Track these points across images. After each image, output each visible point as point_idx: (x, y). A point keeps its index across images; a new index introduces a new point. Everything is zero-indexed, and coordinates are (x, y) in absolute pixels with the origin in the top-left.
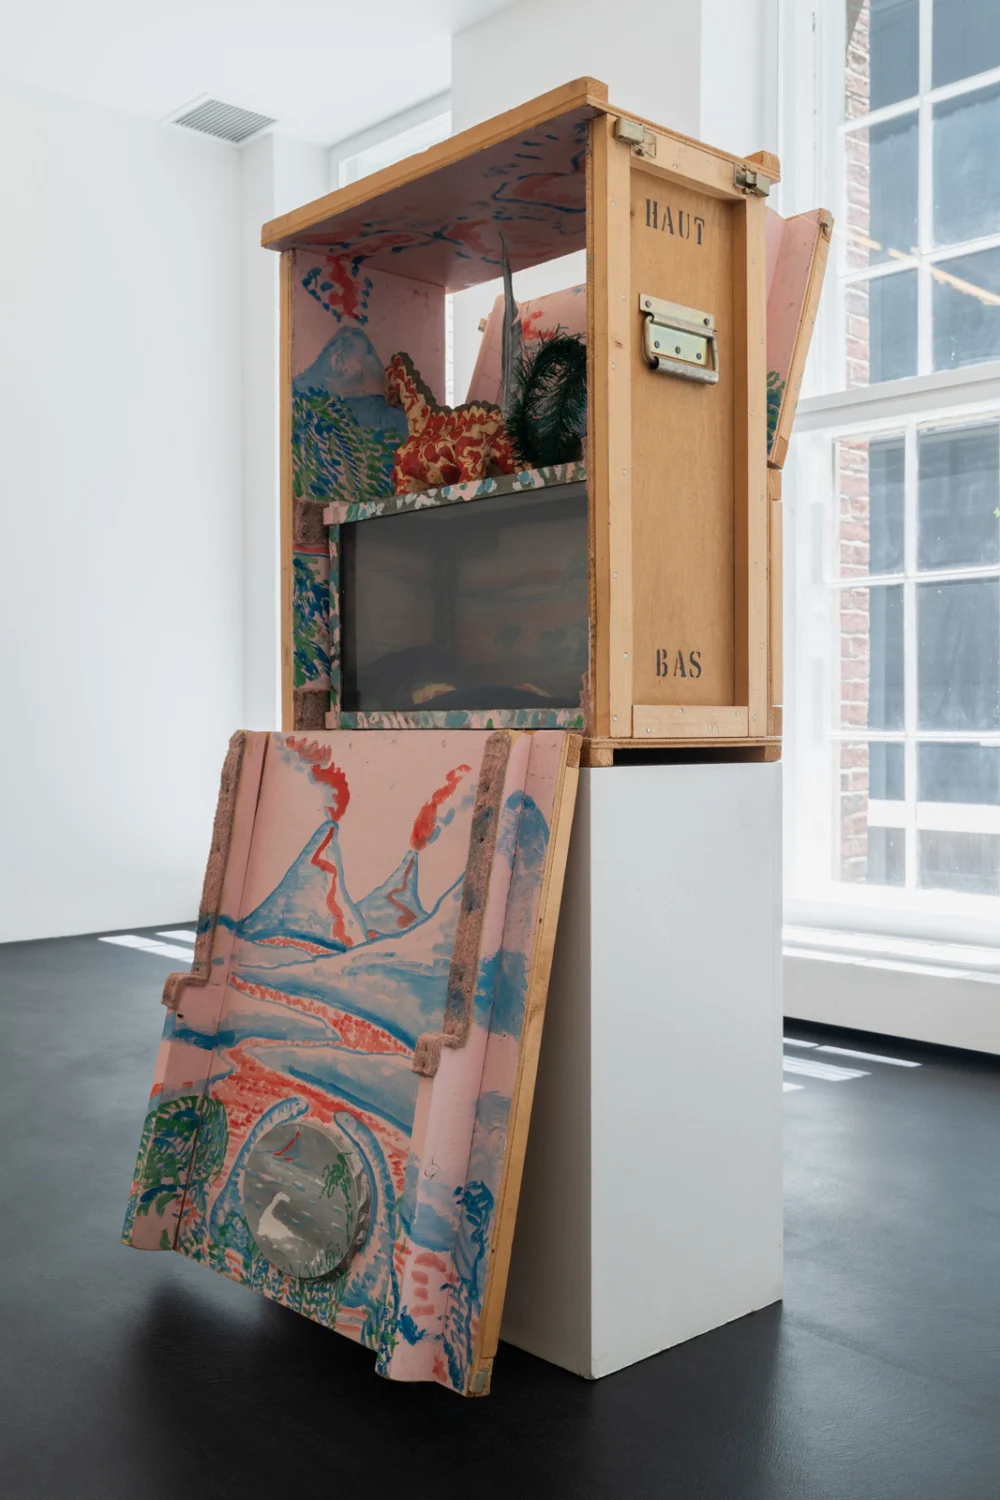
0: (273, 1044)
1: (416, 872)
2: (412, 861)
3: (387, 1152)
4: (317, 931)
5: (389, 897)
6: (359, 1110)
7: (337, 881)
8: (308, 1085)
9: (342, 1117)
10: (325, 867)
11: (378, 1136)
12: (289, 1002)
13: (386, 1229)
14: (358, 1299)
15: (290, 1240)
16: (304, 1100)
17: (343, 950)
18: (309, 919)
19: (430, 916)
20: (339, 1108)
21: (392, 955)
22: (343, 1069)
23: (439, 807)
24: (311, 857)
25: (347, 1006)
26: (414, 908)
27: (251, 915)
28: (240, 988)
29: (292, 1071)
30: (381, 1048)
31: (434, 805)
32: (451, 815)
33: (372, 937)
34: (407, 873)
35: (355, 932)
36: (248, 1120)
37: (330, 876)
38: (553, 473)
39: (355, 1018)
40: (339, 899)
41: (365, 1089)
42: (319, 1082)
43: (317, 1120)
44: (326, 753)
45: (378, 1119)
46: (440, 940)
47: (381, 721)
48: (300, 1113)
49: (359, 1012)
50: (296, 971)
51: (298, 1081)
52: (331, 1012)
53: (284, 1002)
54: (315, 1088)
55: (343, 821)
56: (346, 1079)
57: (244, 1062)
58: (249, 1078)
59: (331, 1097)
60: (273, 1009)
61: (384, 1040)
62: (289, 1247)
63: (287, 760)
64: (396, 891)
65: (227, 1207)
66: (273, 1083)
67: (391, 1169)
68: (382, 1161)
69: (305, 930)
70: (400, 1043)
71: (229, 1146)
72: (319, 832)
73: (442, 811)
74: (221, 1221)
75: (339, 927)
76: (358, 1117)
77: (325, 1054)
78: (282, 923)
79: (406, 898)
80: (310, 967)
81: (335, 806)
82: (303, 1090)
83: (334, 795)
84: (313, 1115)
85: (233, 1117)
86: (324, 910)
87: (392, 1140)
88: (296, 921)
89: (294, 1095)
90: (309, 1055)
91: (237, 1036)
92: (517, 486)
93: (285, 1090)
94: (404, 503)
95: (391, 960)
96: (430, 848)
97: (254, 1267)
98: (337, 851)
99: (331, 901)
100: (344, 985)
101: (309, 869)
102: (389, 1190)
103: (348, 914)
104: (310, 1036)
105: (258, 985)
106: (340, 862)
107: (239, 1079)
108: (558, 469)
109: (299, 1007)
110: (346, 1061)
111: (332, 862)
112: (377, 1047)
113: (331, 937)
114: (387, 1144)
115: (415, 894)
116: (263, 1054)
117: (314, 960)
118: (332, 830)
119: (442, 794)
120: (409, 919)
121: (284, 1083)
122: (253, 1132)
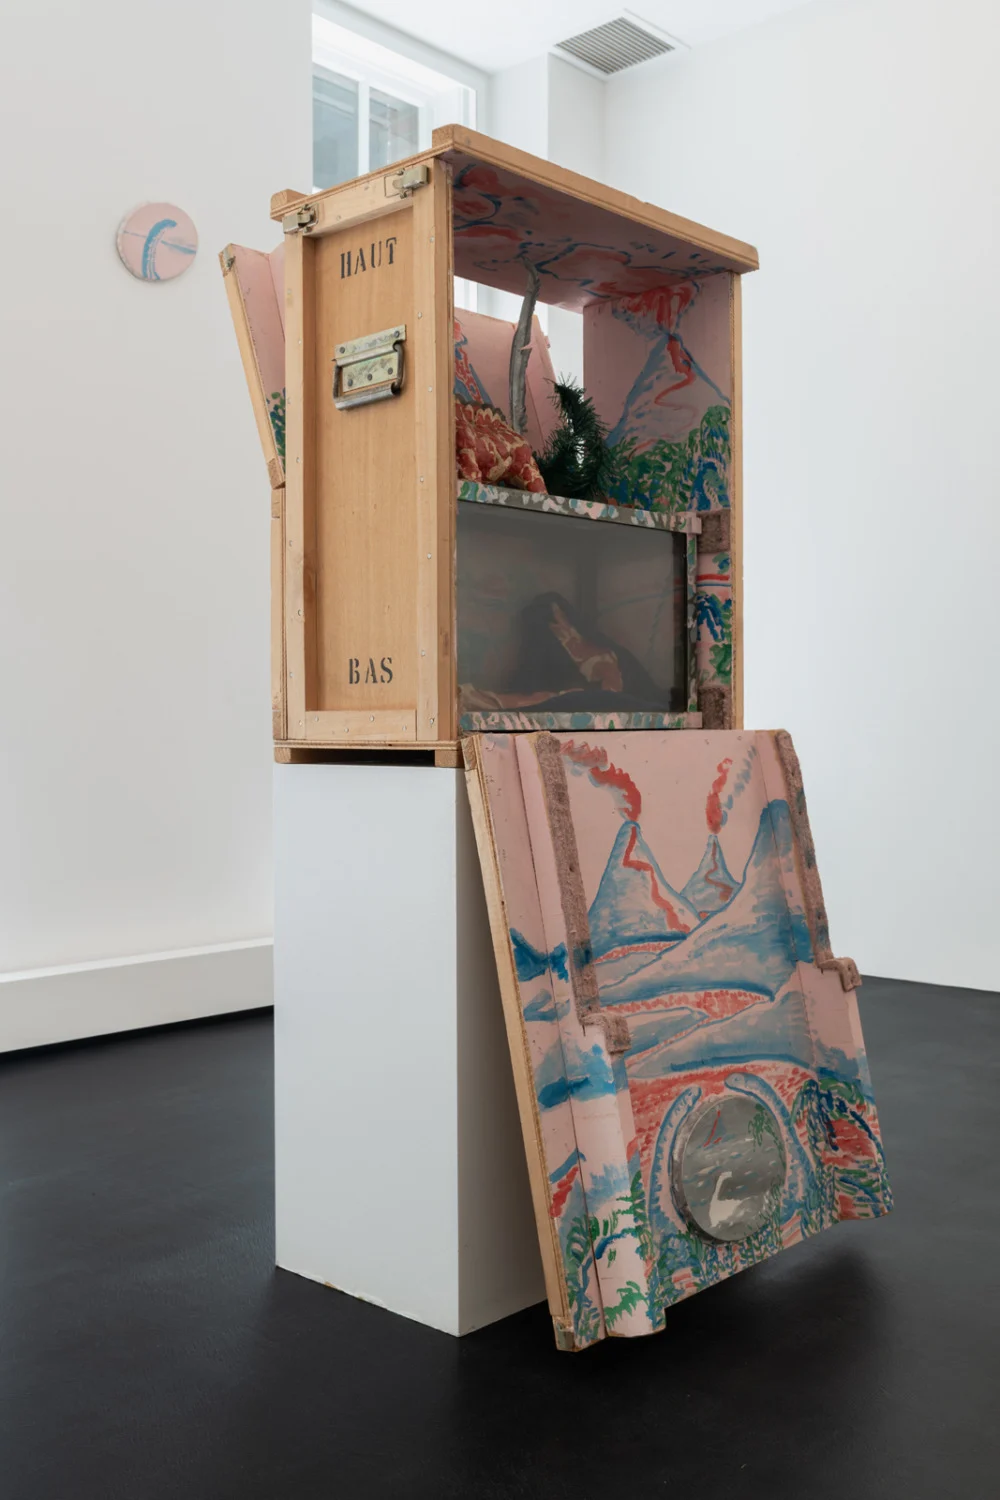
0: (645, 1055)
1: (721, 853)
2: (714, 844)
3: (772, 1083)
4: (653, 929)
5: (706, 879)
6: (741, 1065)
7: (655, 875)
8: (694, 1072)
9: (731, 1080)
10: (640, 867)
11: (763, 1076)
12: (648, 1007)
13: (791, 1141)
14: (792, 1209)
15: (740, 1207)
16: (694, 1086)
17: (681, 937)
18: (641, 920)
19: (743, 883)
20: (726, 1074)
21: (725, 926)
22: (720, 1040)
23: (720, 794)
24: (621, 861)
25: (704, 985)
26: (728, 881)
29: (675, 1068)
30: (742, 1006)
31: (716, 795)
32: (730, 799)
33: (704, 917)
34: (714, 854)
35: (688, 919)
36: (648, 1141)
37: (648, 874)
39: (713, 992)
40: (663, 892)
41: (741, 1046)
42: (703, 1063)
43: (713, 1097)
44: (601, 755)
45: (755, 1062)
46: (754, 901)
48: (695, 1100)
49: (715, 985)
50: (646, 974)
51: (684, 1073)
52: (692, 996)
53: (643, 1009)
54: (701, 1070)
55: (641, 820)
56: (724, 1047)
59: (717, 1069)
61: (741, 998)
62: (742, 1213)
64: (710, 872)
65: (659, 1237)
66: (660, 1091)
67: (780, 1094)
68: (771, 1091)
69: (641, 932)
70: (754, 994)
72: (621, 834)
73: (723, 798)
75: (673, 917)
76: (743, 1072)
77: (700, 1035)
78: (613, 934)
79: (721, 874)
80: (657, 966)
81: (629, 806)
82: (691, 1078)
83: (624, 796)
84: (707, 1095)
86: (653, 908)
87: (774, 1072)
88: (628, 927)
89: (684, 1088)
90: (683, 1045)
93: (674, 1089)
95: (724, 931)
96: (725, 830)
97: (705, 1266)
98: (646, 849)
99: (656, 896)
100: (694, 968)
101: (621, 873)
102: (783, 1111)
103: (677, 905)
104: (679, 1027)
106: (652, 858)
108: (665, 518)
109: (661, 1007)
110: (715, 1032)
111: (645, 860)
112: (738, 1005)
113: (668, 930)
114: (769, 1078)
115: (725, 868)
117: (659, 957)
118: (634, 830)
119: (719, 783)
120: (728, 891)
121: (671, 1083)
122: (659, 1150)
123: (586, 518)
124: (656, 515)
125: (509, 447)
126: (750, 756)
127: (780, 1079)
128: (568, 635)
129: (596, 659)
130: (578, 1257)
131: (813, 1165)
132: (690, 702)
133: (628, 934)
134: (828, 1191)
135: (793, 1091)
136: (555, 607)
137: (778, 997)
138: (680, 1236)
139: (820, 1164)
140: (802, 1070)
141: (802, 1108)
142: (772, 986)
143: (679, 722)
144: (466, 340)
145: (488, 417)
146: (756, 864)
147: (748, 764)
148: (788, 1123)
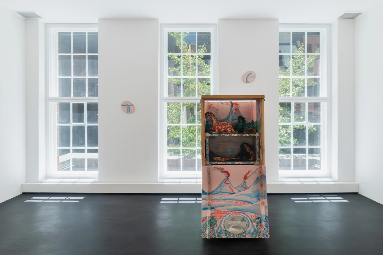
0: (223, 207)
1: (246, 183)
2: (244, 182)
3: (249, 216)
4: (228, 192)
5: (241, 186)
6: (243, 212)
7: (230, 185)
8: (232, 211)
10: (227, 183)
11: (247, 214)
12: (225, 201)
13: (252, 224)
14: (249, 233)
16: (232, 213)
17: (234, 193)
18: (226, 190)
19: (249, 188)
20: (239, 212)
21: (244, 193)
22: (238, 208)
24: (224, 183)
25: (237, 200)
26: (246, 187)
27: (213, 191)
28: (213, 201)
29: (228, 210)
30: (245, 204)
31: (247, 175)
32: (250, 176)
33: (239, 191)
34: (244, 183)
35: (236, 191)
37: (229, 185)
38: (250, 135)
39: (239, 201)
40: (231, 187)
41: (243, 209)
42: (234, 210)
43: (235, 215)
44: (223, 169)
46: (252, 190)
47: (217, 163)
48: (231, 215)
49: (240, 201)
50: (225, 197)
51: (230, 211)
52: (234, 201)
53: (224, 202)
55: (229, 178)
56: (239, 209)
57: (217, 211)
58: (219, 212)
59: (237, 212)
60: (221, 203)
61: (245, 203)
62: (236, 231)
63: (215, 170)
64: (242, 185)
65: (220, 229)
66: (225, 212)
67: (250, 217)
68: (249, 217)
69: (226, 192)
70: (248, 203)
71: (217, 222)
72: (225, 179)
73: (248, 175)
74: (219, 231)
75: (233, 191)
76: (243, 213)
77: (235, 207)
78: (220, 192)
79: (245, 186)
80: (228, 196)
81: (227, 176)
82: (231, 212)
83: (227, 174)
84: (234, 214)
85: (217, 218)
86: (229, 189)
87: (250, 214)
88: (223, 191)
89: (229, 213)
90: (230, 207)
91: (215, 208)
92: (244, 135)
93: (228, 212)
94: (223, 135)
95: (244, 194)
96: (247, 181)
97: (228, 235)
98: (229, 181)
99: (230, 187)
100: (236, 198)
101: (224, 184)
102: (251, 220)
103: (234, 189)
104: (230, 205)
105: (217, 200)
106: (230, 183)
107: (217, 213)
108: (251, 134)
109: (227, 202)
110: (238, 207)
111: (229, 183)
112: (244, 204)
113: (231, 192)
114: (249, 215)
116: (221, 209)
117: (229, 195)
118: (227, 179)
119: (248, 173)
120: (246, 188)
121: (227, 212)
122: (222, 219)
123: (234, 136)
124: (249, 134)
125: (224, 127)
126: (256, 169)
127: (251, 215)
128: (247, 149)
129: (252, 152)
130: (205, 228)
131: (256, 229)
132: (257, 160)
133: (223, 192)
134: (259, 233)
135: (254, 218)
136: (245, 145)
137: (254, 204)
138: (224, 230)
139: (258, 229)
140: (257, 215)
141: (256, 220)
142: (253, 202)
143: (254, 163)
144: (239, 107)
145: (224, 123)
146: (253, 185)
147: (256, 171)
148: (252, 222)
